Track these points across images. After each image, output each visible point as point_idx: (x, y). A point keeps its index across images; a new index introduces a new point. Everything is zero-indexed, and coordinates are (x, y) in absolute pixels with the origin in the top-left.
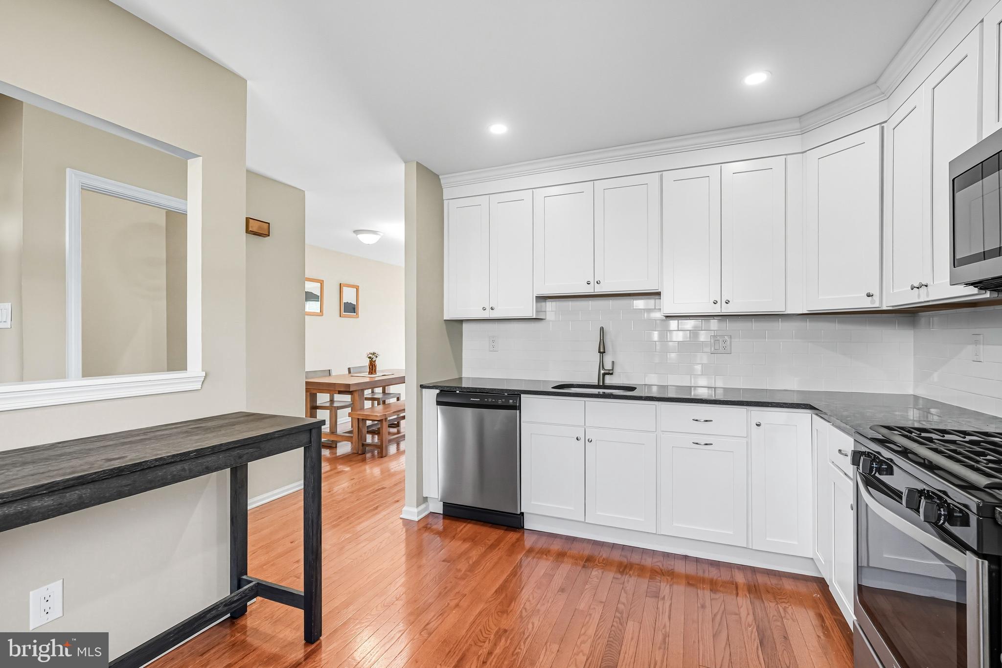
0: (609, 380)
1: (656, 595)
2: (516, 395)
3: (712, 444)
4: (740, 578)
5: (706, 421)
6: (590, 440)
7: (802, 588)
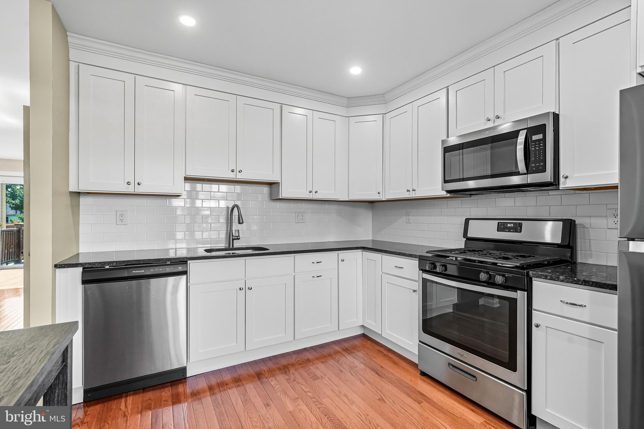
0: (237, 244)
1: (316, 378)
2: (183, 261)
3: (321, 276)
4: (337, 348)
5: (318, 263)
6: (250, 288)
7: (357, 342)
